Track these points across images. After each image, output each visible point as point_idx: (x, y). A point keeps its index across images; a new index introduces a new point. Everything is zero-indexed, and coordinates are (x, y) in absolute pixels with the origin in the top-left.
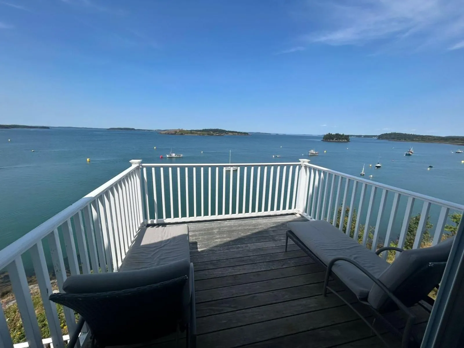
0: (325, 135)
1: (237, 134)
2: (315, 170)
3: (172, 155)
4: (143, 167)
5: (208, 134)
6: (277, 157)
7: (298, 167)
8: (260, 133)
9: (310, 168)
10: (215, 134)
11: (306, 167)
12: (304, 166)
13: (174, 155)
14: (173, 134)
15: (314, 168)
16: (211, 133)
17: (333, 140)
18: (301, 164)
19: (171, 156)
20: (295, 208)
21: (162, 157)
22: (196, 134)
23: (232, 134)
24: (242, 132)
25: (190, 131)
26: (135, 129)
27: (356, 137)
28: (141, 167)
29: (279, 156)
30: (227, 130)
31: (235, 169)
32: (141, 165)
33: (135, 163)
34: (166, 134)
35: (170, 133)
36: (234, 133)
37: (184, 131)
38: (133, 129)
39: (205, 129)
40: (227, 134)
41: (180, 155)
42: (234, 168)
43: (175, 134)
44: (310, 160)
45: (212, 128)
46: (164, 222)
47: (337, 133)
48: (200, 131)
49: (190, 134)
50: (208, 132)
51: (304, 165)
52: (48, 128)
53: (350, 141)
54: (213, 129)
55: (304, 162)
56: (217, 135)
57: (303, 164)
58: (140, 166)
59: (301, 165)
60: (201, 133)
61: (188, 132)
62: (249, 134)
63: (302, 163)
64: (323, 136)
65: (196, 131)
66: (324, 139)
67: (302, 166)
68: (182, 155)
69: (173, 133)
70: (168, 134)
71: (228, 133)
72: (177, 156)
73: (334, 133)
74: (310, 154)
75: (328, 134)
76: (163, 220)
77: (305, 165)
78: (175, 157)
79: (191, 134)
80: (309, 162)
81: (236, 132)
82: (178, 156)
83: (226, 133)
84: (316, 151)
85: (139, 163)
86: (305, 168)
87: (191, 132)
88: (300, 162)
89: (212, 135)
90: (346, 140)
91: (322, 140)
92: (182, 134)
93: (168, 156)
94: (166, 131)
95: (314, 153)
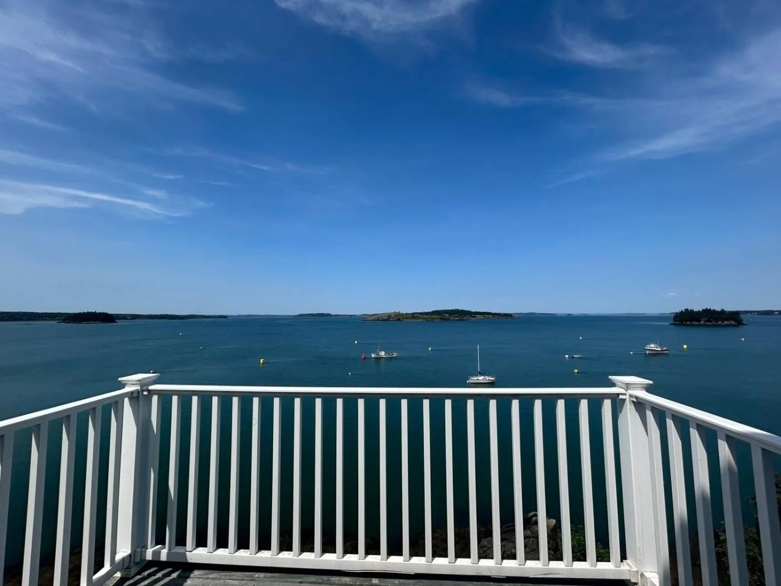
0: (677, 313)
1: (492, 316)
2: (683, 424)
3: (380, 354)
4: (151, 393)
5: (440, 319)
6: (573, 357)
7: (607, 405)
8: (535, 314)
9: (660, 414)
10: (452, 319)
11: (640, 405)
12: (633, 402)
13: (383, 354)
14: (384, 320)
15: (674, 414)
16: (445, 316)
17: (699, 321)
18: (618, 394)
19: (378, 356)
20: (624, 557)
21: (365, 358)
22: (421, 319)
23: (483, 318)
24: (500, 314)
25: (412, 314)
26: (332, 314)
27: (758, 314)
28: (145, 393)
29: (579, 356)
30: (473, 311)
31: (489, 381)
32: (145, 388)
33: (133, 384)
34: (374, 320)
35: (381, 319)
36: (486, 316)
37: (403, 314)
38: (329, 315)
39: (436, 311)
40: (473, 317)
41: (392, 354)
42: (488, 378)
43: (388, 320)
44: (651, 382)
45: (447, 309)
46: (186, 558)
47: (707, 309)
48: (428, 313)
49: (411, 318)
50: (441, 315)
51: (631, 396)
52: (225, 317)
53: (744, 323)
54: (450, 310)
55: (628, 386)
56: (456, 319)
57: (625, 394)
58: (143, 391)
59: (621, 397)
60: (429, 318)
61: (408, 315)
62: (513, 315)
63: (623, 391)
64: (673, 315)
65: (420, 313)
66: (677, 321)
67: (624, 400)
68: (395, 355)
69: (385, 318)
70: (378, 320)
71: (475, 317)
72: (388, 356)
73: (698, 307)
74: (647, 352)
75: (684, 311)
76: (185, 555)
77: (636, 398)
78: (385, 356)
79: (414, 319)
80: (649, 389)
81: (489, 314)
82: (390, 356)
83: (471, 315)
84: (661, 346)
85: (139, 382)
86: (637, 410)
87: (414, 316)
88: (613, 385)
89: (448, 319)
90: (733, 322)
91: (673, 322)
92: (399, 320)
93: (373, 356)
94: (375, 316)
95: (658, 349)
